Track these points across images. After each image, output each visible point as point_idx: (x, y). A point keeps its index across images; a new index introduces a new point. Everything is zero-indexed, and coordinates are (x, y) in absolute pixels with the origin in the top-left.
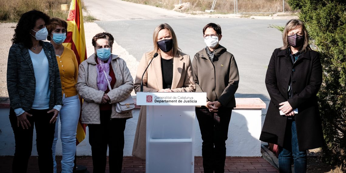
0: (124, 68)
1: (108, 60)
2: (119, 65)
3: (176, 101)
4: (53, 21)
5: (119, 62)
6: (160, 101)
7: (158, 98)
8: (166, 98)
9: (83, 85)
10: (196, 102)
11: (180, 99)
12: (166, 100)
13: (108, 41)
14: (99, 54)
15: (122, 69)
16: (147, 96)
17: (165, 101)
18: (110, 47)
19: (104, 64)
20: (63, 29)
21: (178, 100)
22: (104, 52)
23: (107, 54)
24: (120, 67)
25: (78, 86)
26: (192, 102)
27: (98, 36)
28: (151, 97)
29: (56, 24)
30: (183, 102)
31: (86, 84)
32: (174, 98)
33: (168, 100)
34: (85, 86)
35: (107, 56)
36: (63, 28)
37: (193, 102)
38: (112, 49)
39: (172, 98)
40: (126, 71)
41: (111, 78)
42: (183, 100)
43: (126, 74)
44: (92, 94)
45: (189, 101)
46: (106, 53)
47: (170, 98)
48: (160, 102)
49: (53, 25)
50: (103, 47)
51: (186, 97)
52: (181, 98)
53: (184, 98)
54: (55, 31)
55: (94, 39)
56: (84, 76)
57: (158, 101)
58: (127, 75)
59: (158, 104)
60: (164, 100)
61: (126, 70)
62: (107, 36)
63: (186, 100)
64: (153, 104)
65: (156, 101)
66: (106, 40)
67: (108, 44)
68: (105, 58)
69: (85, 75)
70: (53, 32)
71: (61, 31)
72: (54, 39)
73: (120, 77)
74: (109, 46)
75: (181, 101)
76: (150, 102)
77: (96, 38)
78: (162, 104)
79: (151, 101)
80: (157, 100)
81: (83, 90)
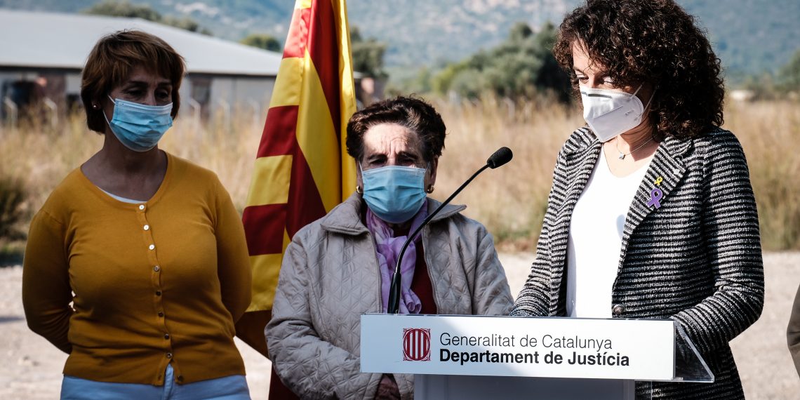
0: (477, 261)
1: (411, 221)
2: (459, 248)
3: (536, 355)
4: (122, 44)
5: (462, 233)
6: (465, 357)
7: (457, 340)
8: (488, 342)
9: (296, 330)
10: (626, 361)
11: (552, 348)
12: (493, 349)
13: (414, 133)
14: (370, 193)
15: (468, 266)
16: (405, 330)
17: (484, 357)
18: (421, 161)
19: (391, 240)
20: (162, 86)
21: (543, 353)
22: (394, 185)
23: (407, 195)
24: (461, 256)
25: (276, 333)
26: (608, 361)
27: (373, 111)
28: (426, 335)
29: (131, 59)
30: (565, 361)
31: (311, 325)
32: (524, 342)
33: (500, 350)
34: (306, 334)
35: (407, 202)
36: (161, 80)
37: (612, 361)
38: (432, 173)
39: (516, 342)
40: (490, 273)
41: (418, 302)
42: (567, 354)
43: (485, 284)
44: (330, 371)
45: (591, 360)
46: (401, 189)
47: (509, 341)
48: (463, 358)
49: (116, 63)
50: (391, 159)
51: (582, 338)
52: (559, 343)
53: (573, 343)
54: (125, 91)
55: (355, 122)
56: (302, 290)
57: (453, 356)
58: (489, 290)
59: (453, 368)
60: (481, 349)
61: (486, 268)
62: (411, 112)
63: (581, 352)
64: (434, 366)
65: (445, 355)
66: (408, 130)
67: (413, 150)
68: (400, 208)
69: (306, 285)
70: (117, 91)
71: (150, 96)
72: (116, 123)
73: (458, 299)
74: (420, 157)
75: (557, 359)
76: (419, 358)
77: (363, 121)
78: (471, 369)
79: (425, 353)
80: (452, 349)
81: (296, 352)
